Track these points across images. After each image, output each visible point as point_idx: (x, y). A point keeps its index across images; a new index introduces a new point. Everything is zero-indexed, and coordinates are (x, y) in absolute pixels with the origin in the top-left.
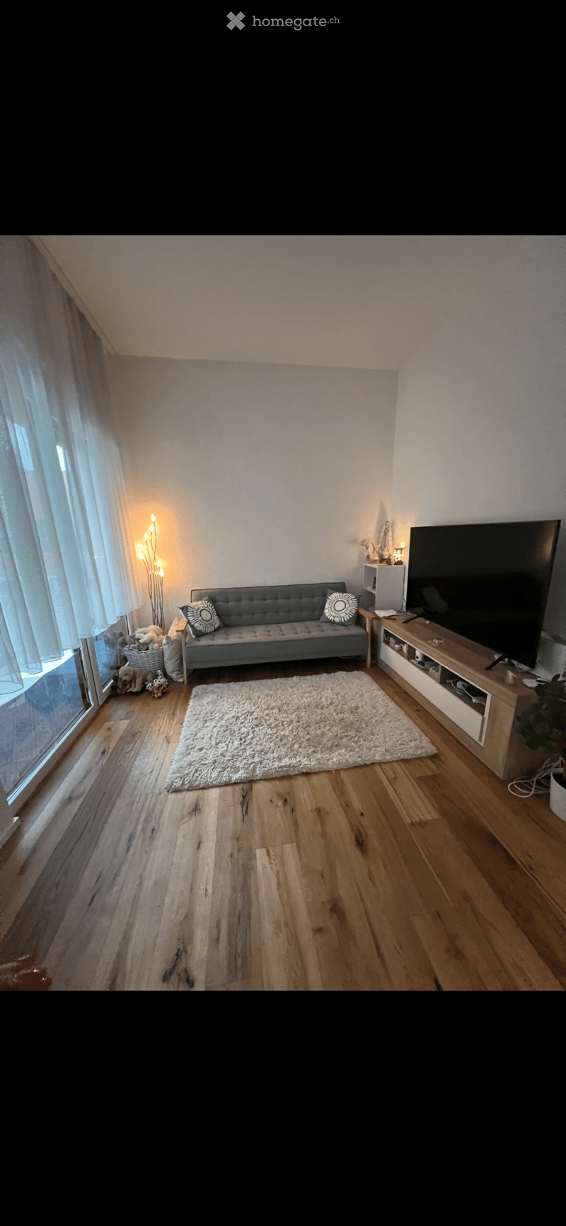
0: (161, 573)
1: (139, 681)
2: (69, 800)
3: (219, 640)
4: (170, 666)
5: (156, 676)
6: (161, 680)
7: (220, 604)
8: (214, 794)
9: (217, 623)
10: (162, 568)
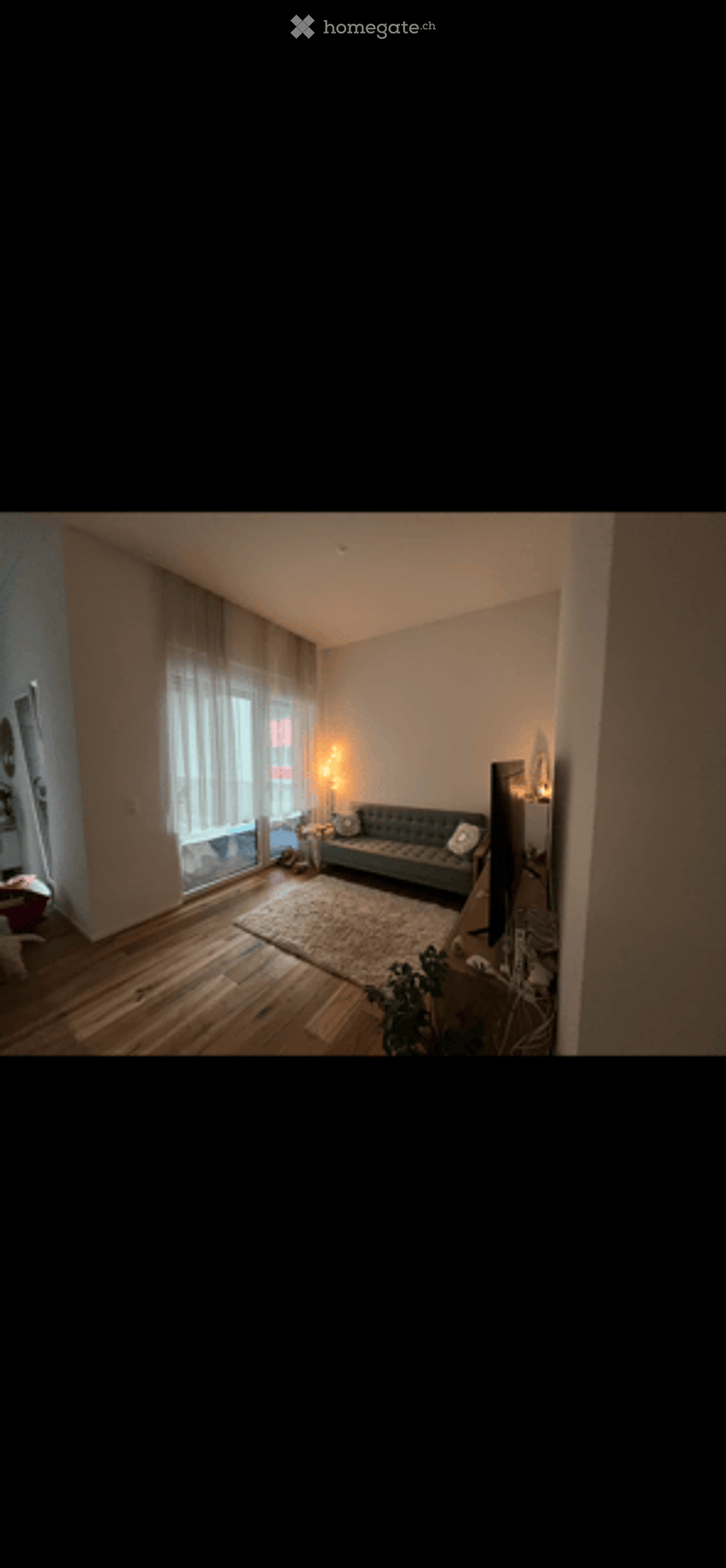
0: (335, 787)
1: (293, 858)
2: (204, 905)
3: (356, 846)
4: (316, 854)
5: (303, 860)
6: (305, 863)
7: (366, 817)
8: (247, 936)
9: (357, 829)
10: (338, 784)
